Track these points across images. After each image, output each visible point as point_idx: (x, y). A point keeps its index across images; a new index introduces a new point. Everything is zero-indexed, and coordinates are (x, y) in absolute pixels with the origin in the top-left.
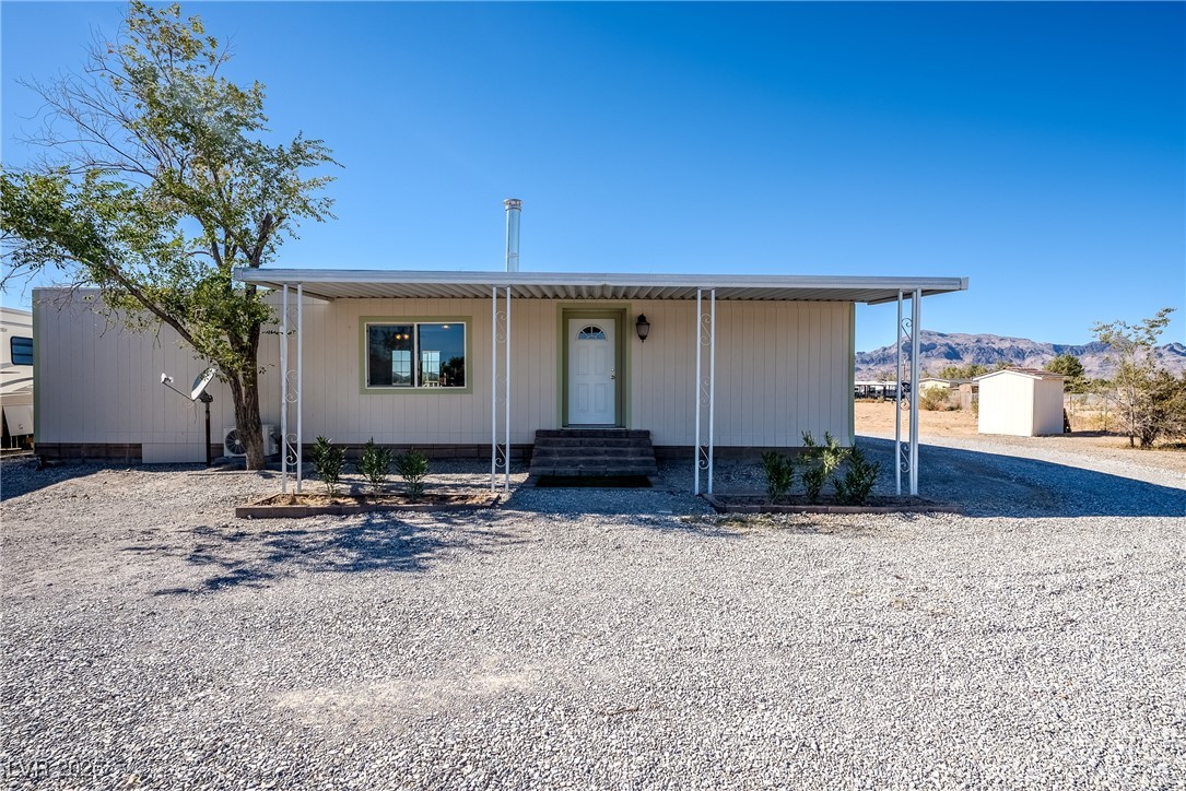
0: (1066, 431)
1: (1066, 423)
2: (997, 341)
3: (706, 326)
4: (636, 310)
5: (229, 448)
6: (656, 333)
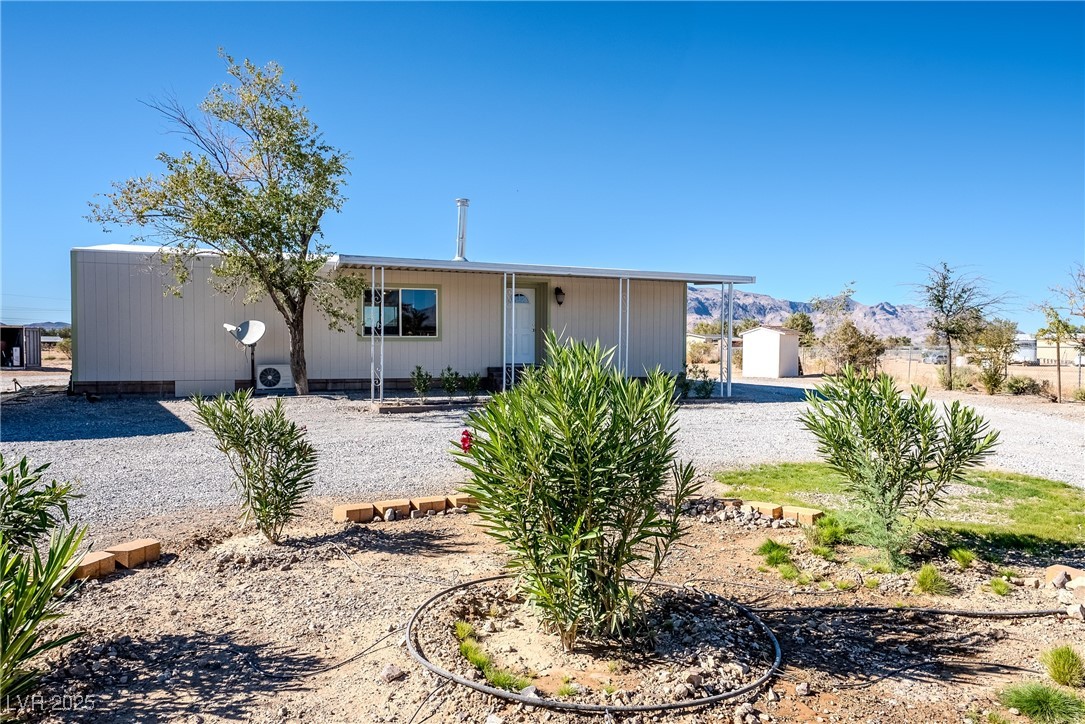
0: (800, 374)
1: (800, 368)
2: (742, 297)
3: (624, 300)
4: (554, 284)
5: (262, 382)
6: (567, 300)
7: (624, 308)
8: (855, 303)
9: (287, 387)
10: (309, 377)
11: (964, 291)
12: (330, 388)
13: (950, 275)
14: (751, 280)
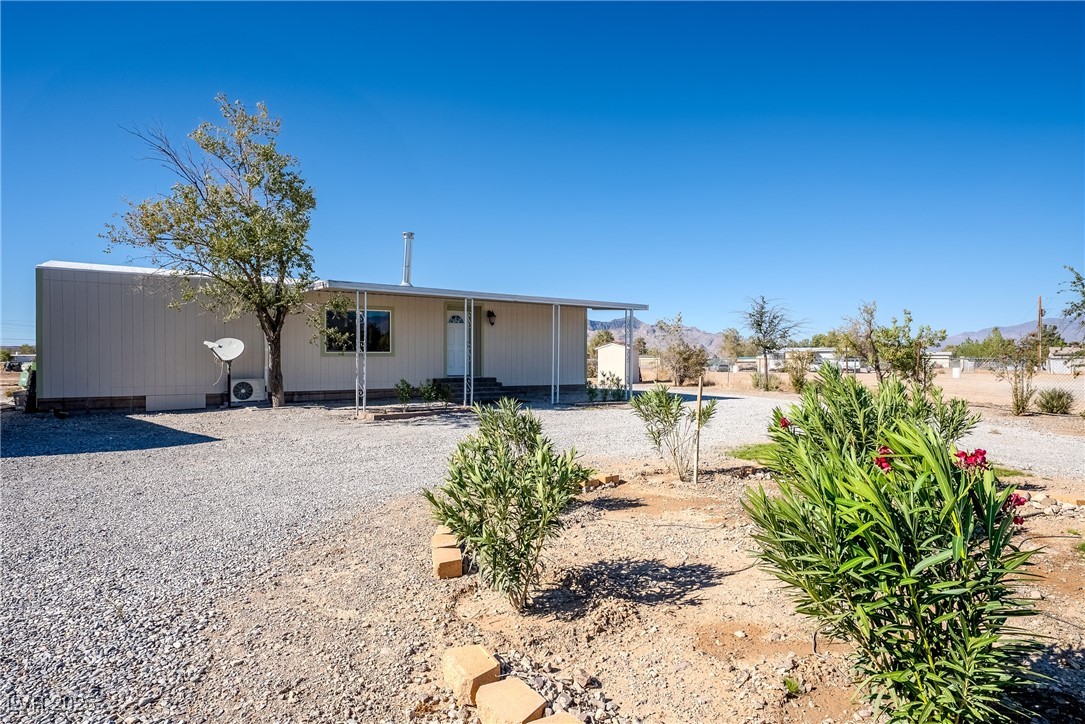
0: (640, 381)
1: (640, 377)
3: (556, 322)
4: (486, 308)
5: (235, 395)
6: (497, 321)
7: (556, 330)
8: (640, 323)
9: (259, 399)
10: (285, 390)
11: (774, 318)
12: (295, 400)
13: (765, 306)
14: (645, 307)
